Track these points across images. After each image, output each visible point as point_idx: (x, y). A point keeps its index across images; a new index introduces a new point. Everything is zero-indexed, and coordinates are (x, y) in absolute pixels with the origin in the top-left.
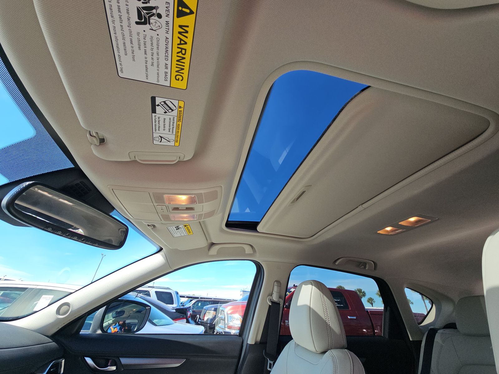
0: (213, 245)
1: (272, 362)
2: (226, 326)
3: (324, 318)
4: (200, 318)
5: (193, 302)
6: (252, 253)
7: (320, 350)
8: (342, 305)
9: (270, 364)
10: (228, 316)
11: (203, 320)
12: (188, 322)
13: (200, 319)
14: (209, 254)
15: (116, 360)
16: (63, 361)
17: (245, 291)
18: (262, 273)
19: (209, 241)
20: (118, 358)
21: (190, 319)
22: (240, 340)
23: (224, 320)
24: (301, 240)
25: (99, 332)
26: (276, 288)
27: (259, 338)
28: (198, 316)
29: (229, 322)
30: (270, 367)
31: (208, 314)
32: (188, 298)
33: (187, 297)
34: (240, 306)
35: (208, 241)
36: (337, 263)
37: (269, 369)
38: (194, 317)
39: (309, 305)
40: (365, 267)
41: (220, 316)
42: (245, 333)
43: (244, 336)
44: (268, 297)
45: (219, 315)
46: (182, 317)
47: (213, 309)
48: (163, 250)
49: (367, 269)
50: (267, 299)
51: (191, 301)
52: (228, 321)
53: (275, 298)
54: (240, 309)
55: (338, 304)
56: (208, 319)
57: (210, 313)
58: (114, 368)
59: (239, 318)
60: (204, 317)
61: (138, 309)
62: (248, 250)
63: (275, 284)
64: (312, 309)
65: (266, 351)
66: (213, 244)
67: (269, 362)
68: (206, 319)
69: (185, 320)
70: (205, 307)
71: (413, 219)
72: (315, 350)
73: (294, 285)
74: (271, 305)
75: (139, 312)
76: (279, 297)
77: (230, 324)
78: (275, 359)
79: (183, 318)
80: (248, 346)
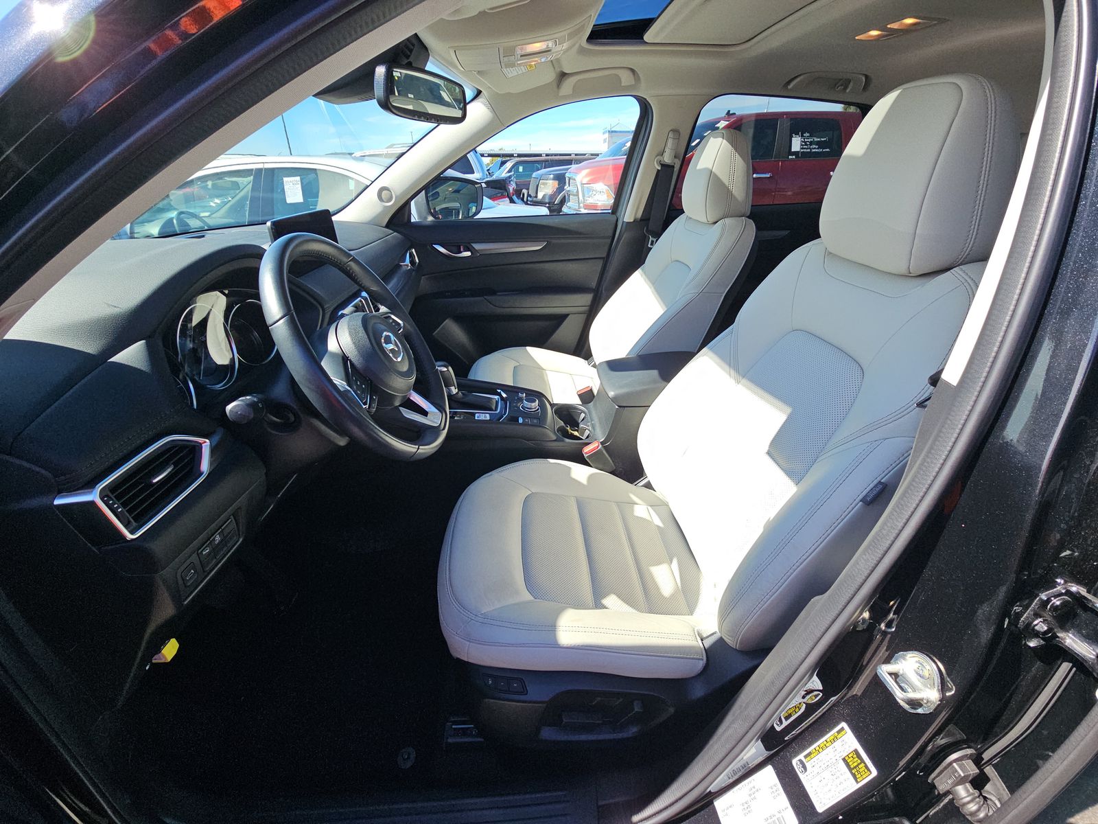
0: (565, 78)
1: (655, 240)
2: (582, 205)
3: (727, 184)
4: (529, 195)
5: (509, 165)
6: (634, 83)
7: (712, 220)
8: (828, 150)
9: (652, 242)
10: (582, 188)
11: (536, 197)
12: (512, 201)
13: (531, 196)
14: (560, 95)
15: (468, 245)
16: (413, 250)
17: (615, 132)
18: (650, 119)
19: (558, 70)
20: (469, 243)
21: (515, 198)
22: (613, 218)
23: (578, 195)
24: (726, 50)
25: (430, 218)
26: (670, 142)
27: (639, 215)
28: (525, 191)
29: (586, 198)
30: (652, 244)
31: (542, 186)
32: (490, 158)
33: (490, 155)
34: (611, 166)
35: (556, 69)
36: (790, 87)
37: (649, 246)
38: (518, 192)
39: (710, 167)
40: (846, 88)
41: (568, 189)
42: (620, 209)
43: (618, 214)
44: (658, 157)
45: (565, 187)
46: (500, 195)
47: (552, 176)
48: (482, 94)
49: (848, 91)
50: (655, 163)
51: (503, 163)
52: (584, 196)
53: (667, 159)
54: (610, 173)
55: (818, 148)
56: (544, 195)
57: (546, 184)
58: (468, 254)
59: (604, 191)
60: (537, 193)
61: (455, 188)
62: (626, 78)
63: (671, 135)
64: (715, 175)
65: (647, 228)
66: (563, 76)
67: (651, 239)
68: (540, 196)
69: (507, 199)
70: (534, 175)
71: (909, 21)
72: (706, 220)
73: (729, 111)
74: (659, 169)
75: (457, 191)
76: (675, 157)
77: (588, 202)
78: (658, 235)
79: (502, 197)
80: (625, 224)
